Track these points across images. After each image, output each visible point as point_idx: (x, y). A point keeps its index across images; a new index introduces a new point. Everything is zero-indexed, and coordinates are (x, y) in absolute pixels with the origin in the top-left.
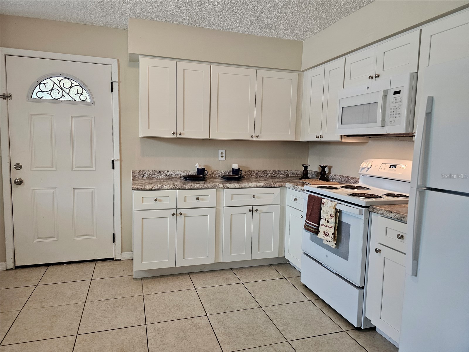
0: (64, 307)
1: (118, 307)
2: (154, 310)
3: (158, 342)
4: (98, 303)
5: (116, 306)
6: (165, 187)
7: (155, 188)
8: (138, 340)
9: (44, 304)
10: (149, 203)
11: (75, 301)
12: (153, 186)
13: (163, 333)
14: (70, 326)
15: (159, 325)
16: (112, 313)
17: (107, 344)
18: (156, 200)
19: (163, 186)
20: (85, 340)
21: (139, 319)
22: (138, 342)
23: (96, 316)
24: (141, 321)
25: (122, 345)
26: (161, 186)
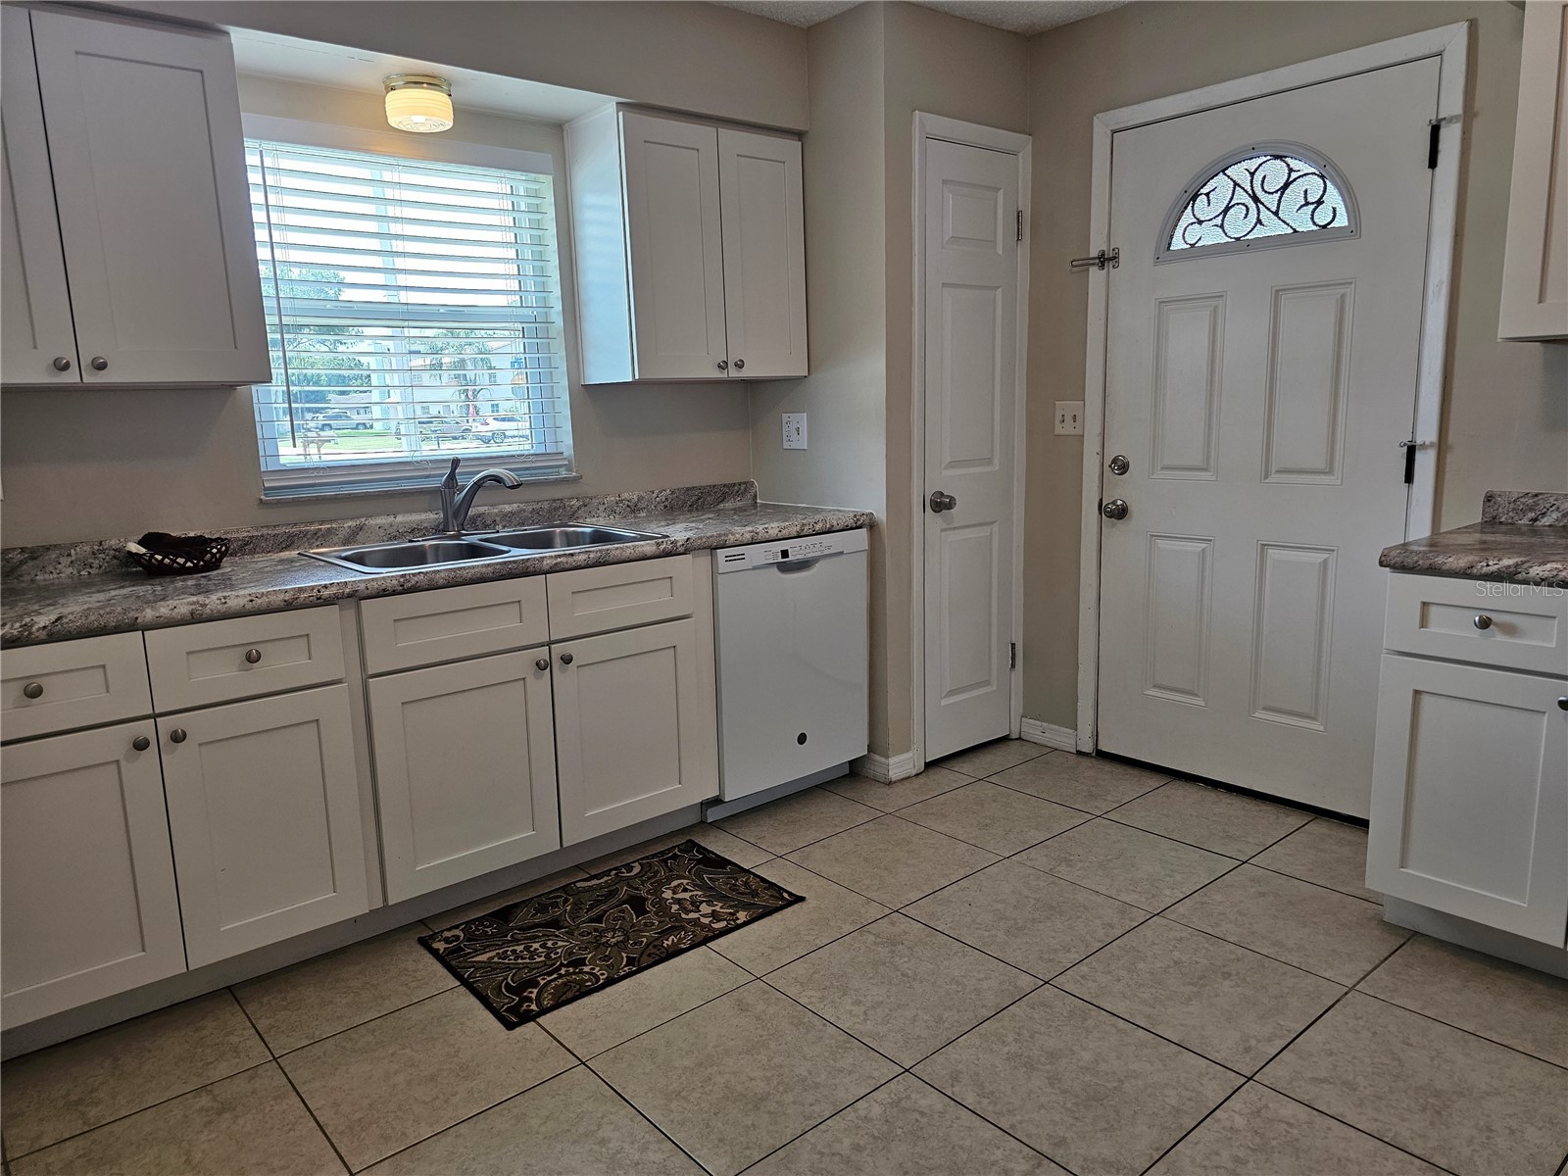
0: (1094, 897)
1: (1227, 976)
2: (1331, 1054)
3: (1225, 1154)
4: (1184, 934)
5: (1226, 970)
6: (1536, 571)
7: (1485, 570)
8: (1173, 1102)
9: (1063, 869)
10: (1454, 632)
11: (1136, 896)
12: (1477, 558)
13: (1274, 1143)
14: (1056, 951)
15: (1289, 1110)
16: (1191, 984)
17: (1083, 1054)
18: (1485, 624)
19: (1526, 566)
20: (1047, 1006)
21: (1247, 1050)
22: (1164, 1109)
23: (1141, 965)
24: (1248, 1059)
25: (1116, 1084)
26: (1517, 565)
